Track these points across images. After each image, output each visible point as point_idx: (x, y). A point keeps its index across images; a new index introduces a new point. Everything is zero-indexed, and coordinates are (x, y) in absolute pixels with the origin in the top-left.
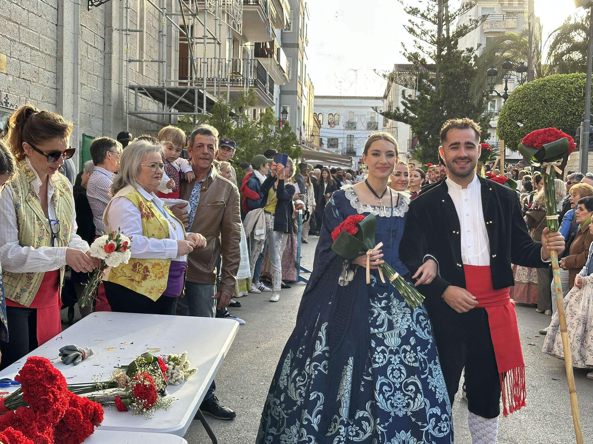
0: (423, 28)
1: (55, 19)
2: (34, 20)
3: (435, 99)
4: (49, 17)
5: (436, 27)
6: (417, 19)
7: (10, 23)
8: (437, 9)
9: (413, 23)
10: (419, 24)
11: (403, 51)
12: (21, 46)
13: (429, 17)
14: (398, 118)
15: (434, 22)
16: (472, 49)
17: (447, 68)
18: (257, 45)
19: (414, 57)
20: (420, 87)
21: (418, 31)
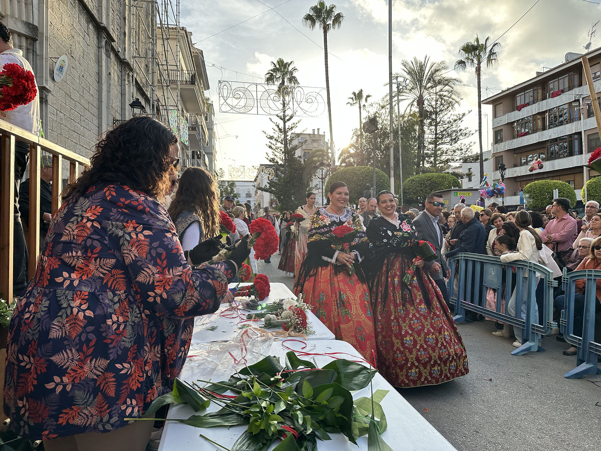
0: (276, 146)
1: (97, 133)
2: (87, 133)
3: (286, 181)
4: (94, 131)
5: (283, 146)
6: (273, 142)
7: (75, 133)
8: (283, 136)
9: (271, 143)
10: (275, 144)
11: (267, 157)
12: (81, 147)
13: (279, 140)
14: (266, 190)
15: (282, 143)
16: (301, 156)
17: (291, 165)
18: (193, 153)
19: (272, 160)
20: (277, 175)
21: (274, 147)
